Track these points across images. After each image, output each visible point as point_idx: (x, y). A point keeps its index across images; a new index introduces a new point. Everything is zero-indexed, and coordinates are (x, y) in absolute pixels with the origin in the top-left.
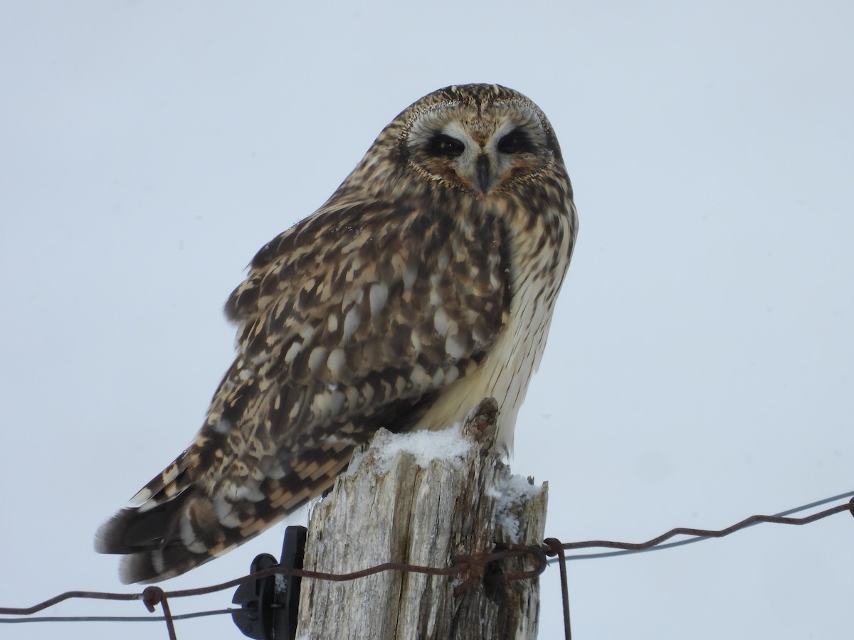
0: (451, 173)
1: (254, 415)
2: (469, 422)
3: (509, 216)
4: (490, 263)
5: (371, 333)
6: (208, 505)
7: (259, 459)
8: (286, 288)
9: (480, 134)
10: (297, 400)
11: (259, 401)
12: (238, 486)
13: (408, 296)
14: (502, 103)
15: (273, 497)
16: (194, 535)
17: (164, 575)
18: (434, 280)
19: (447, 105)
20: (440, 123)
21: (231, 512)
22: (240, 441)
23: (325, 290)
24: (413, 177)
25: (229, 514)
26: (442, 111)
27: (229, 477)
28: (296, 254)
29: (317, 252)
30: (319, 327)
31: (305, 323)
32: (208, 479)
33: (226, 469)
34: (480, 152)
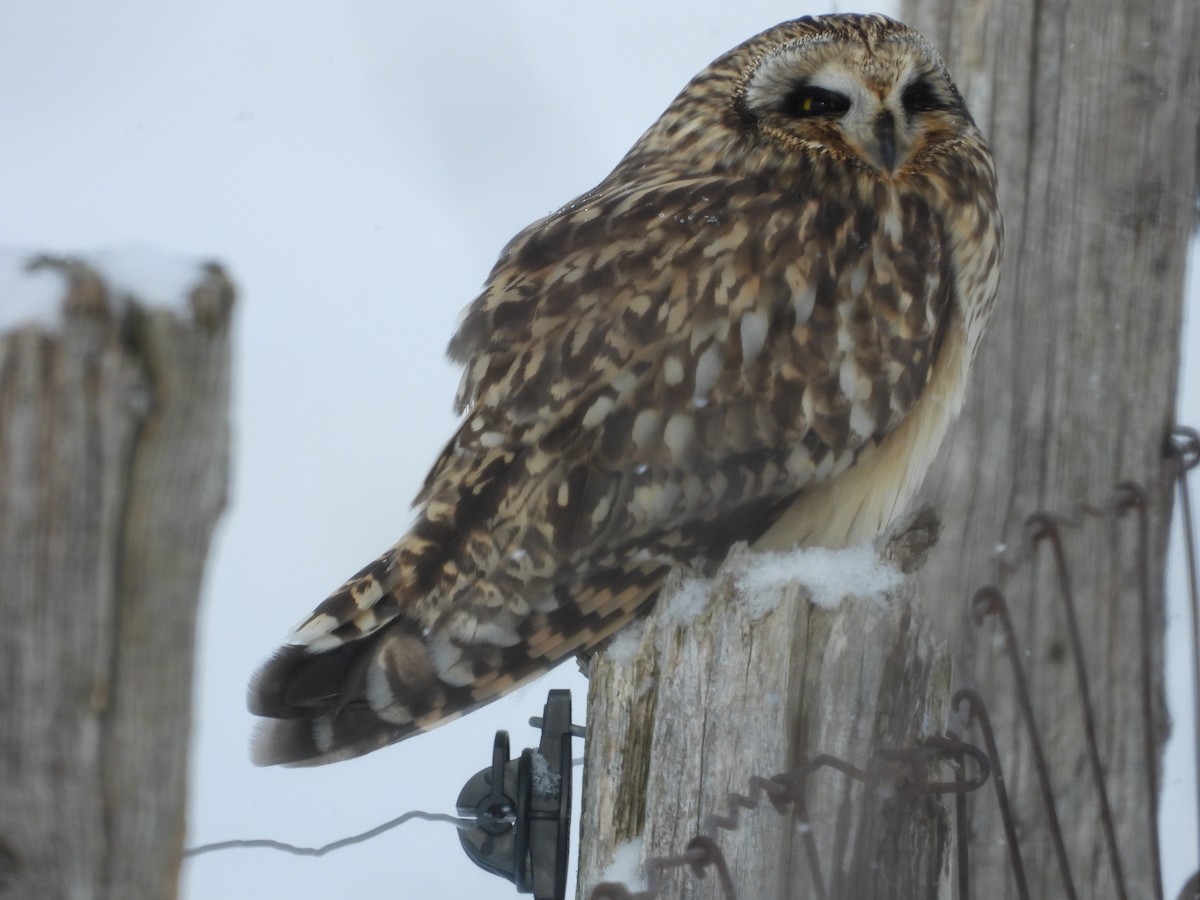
0: (835, 138)
1: (518, 512)
2: (895, 539)
3: (950, 211)
4: (929, 287)
5: (742, 390)
6: (417, 647)
7: (525, 583)
8: (591, 307)
9: (877, 80)
10: (604, 493)
11: (526, 491)
12: (480, 621)
13: (801, 335)
14: (897, 36)
15: (534, 640)
16: (392, 694)
17: (331, 756)
18: (844, 310)
19: (814, 40)
20: (807, 67)
21: (458, 662)
22: (491, 551)
23: (674, 316)
24: (775, 146)
25: (456, 665)
26: (807, 49)
27: (466, 607)
28: (609, 254)
29: (655, 251)
30: (644, 376)
31: (625, 368)
32: (427, 606)
33: (461, 593)
34: (880, 107)
